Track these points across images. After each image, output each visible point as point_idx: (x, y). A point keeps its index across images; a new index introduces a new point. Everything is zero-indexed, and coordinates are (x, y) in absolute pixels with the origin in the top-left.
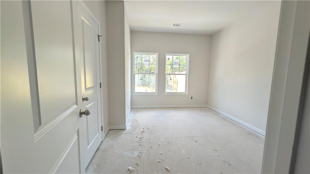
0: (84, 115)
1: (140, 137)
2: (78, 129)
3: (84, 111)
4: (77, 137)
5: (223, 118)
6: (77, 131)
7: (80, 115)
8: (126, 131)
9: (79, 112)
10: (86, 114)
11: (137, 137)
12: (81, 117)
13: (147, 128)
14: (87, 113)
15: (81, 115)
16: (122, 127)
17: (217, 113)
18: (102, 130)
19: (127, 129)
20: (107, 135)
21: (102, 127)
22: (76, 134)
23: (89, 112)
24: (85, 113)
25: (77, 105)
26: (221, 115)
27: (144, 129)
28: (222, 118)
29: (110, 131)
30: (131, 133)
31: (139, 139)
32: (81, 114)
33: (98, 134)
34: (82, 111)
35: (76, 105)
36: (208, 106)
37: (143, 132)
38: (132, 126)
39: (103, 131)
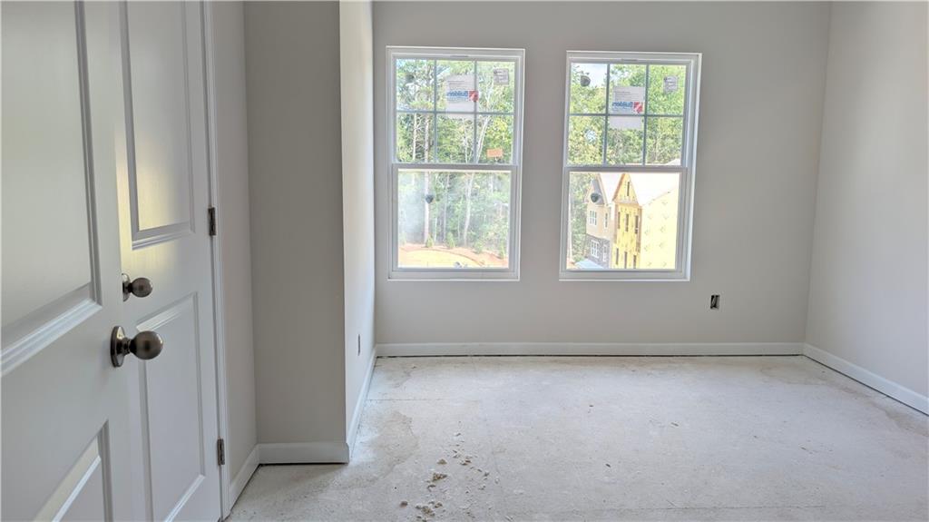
0: (131, 354)
1: (421, 505)
2: (106, 426)
3: (131, 337)
4: (98, 459)
5: (892, 415)
6: (101, 431)
7: (112, 353)
8: (345, 473)
9: (107, 337)
10: (140, 352)
11: (404, 504)
12: (115, 364)
13: (464, 460)
14: (145, 347)
15: (119, 357)
16: (325, 451)
17: (859, 388)
18: (221, 460)
19: (351, 464)
20: (249, 489)
21: (220, 444)
22: (95, 446)
23: (156, 342)
24: (140, 344)
25: (99, 302)
26: (880, 399)
27: (443, 462)
28: (888, 414)
29: (262, 471)
30: (373, 481)
31: (420, 513)
32: (118, 349)
33: (201, 478)
34: (120, 336)
35: (94, 300)
36: (808, 349)
37: (437, 478)
38: (377, 446)
39: (225, 467)
